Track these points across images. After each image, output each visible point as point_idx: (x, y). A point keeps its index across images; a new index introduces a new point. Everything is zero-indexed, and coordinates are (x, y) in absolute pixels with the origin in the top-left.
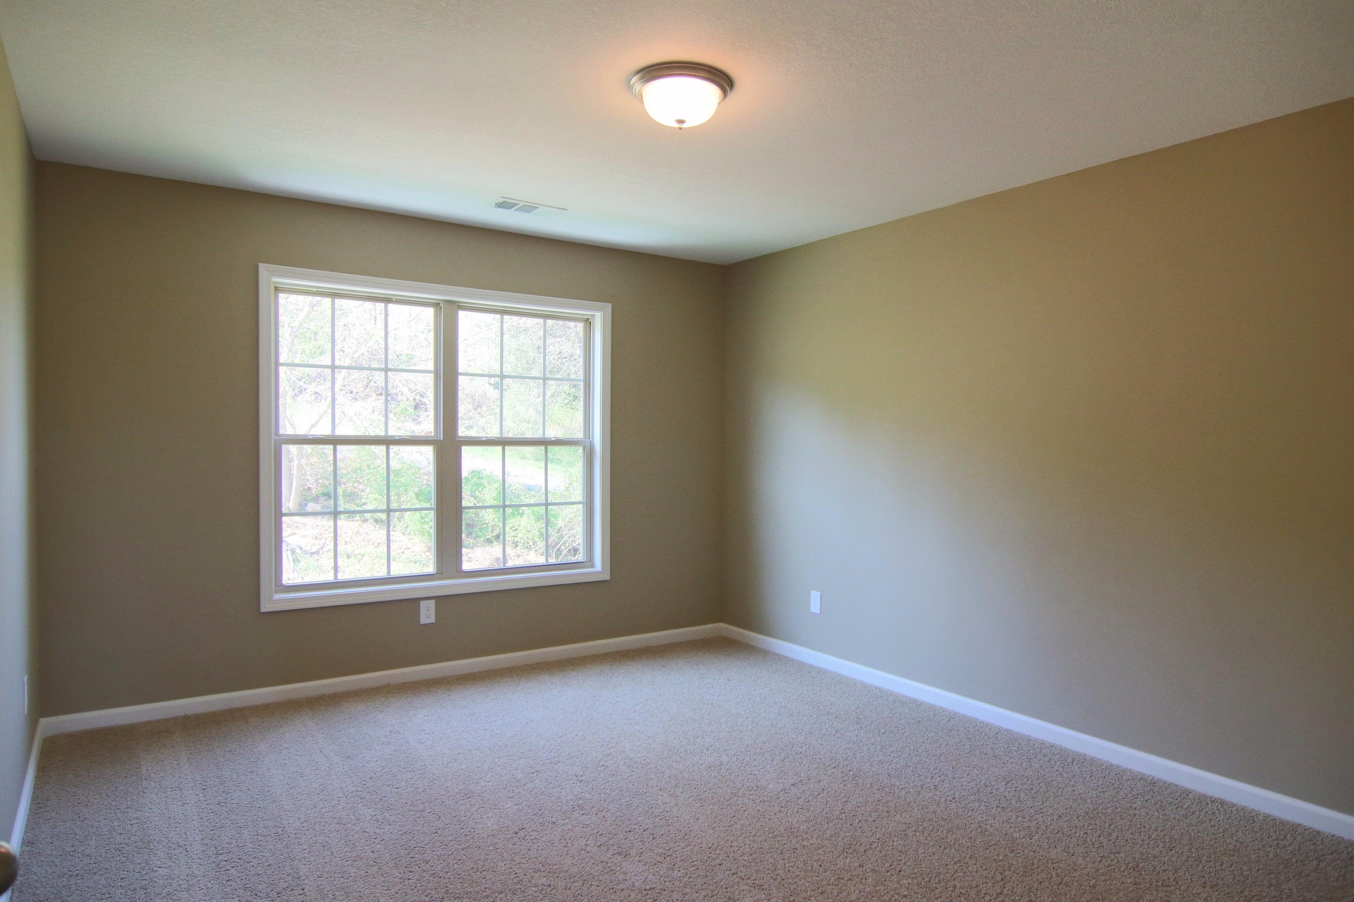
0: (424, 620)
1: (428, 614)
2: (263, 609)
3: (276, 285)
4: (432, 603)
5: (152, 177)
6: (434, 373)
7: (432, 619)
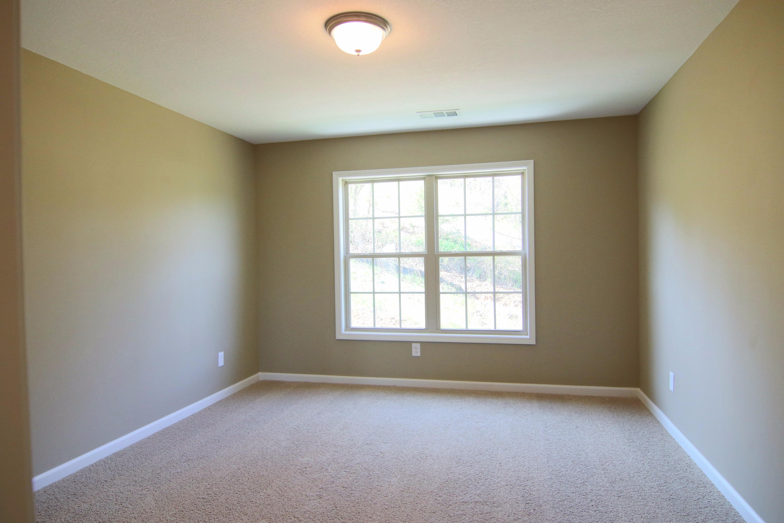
0: (414, 354)
1: (416, 351)
2: (337, 338)
3: (345, 181)
4: (419, 345)
5: (297, 141)
6: (425, 217)
7: (419, 354)
